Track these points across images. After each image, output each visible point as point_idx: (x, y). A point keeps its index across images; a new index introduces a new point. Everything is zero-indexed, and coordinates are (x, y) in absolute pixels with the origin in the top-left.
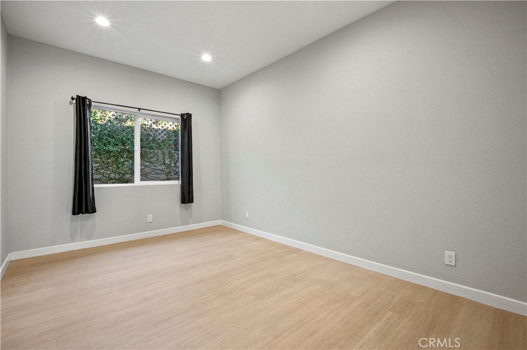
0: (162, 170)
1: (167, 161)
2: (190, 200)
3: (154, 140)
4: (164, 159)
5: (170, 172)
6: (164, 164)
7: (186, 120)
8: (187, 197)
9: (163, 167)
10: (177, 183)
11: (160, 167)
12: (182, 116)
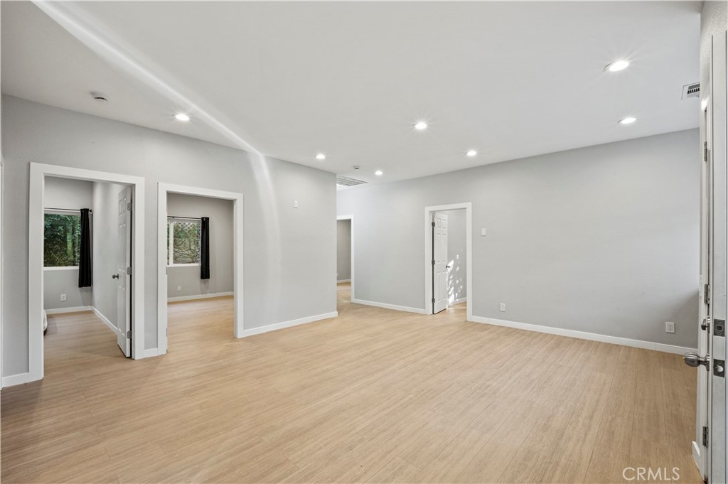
0: (188, 255)
1: (193, 247)
2: (208, 277)
3: (182, 230)
4: (190, 245)
5: (194, 256)
6: (190, 249)
7: (205, 222)
8: (205, 274)
9: (189, 252)
10: (198, 265)
11: (187, 252)
12: (203, 218)
